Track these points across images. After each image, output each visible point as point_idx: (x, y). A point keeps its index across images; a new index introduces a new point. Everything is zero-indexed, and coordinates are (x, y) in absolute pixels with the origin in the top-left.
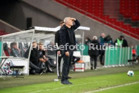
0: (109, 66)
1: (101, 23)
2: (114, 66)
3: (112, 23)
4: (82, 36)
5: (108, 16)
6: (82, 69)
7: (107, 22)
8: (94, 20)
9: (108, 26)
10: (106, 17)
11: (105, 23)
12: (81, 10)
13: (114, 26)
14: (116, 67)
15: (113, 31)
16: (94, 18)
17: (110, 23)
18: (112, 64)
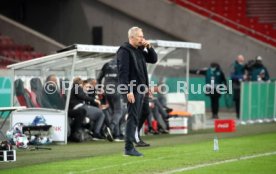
0: (252, 122)
1: (241, 34)
2: (261, 121)
3: (264, 33)
4: (185, 61)
5: (256, 19)
6: (183, 128)
7: (253, 31)
8: (227, 28)
9: (255, 40)
10: (252, 21)
11: (250, 34)
12: (200, 8)
13: (268, 38)
14: (265, 123)
15: (266, 49)
16: (228, 24)
17: (259, 34)
18: (257, 118)
